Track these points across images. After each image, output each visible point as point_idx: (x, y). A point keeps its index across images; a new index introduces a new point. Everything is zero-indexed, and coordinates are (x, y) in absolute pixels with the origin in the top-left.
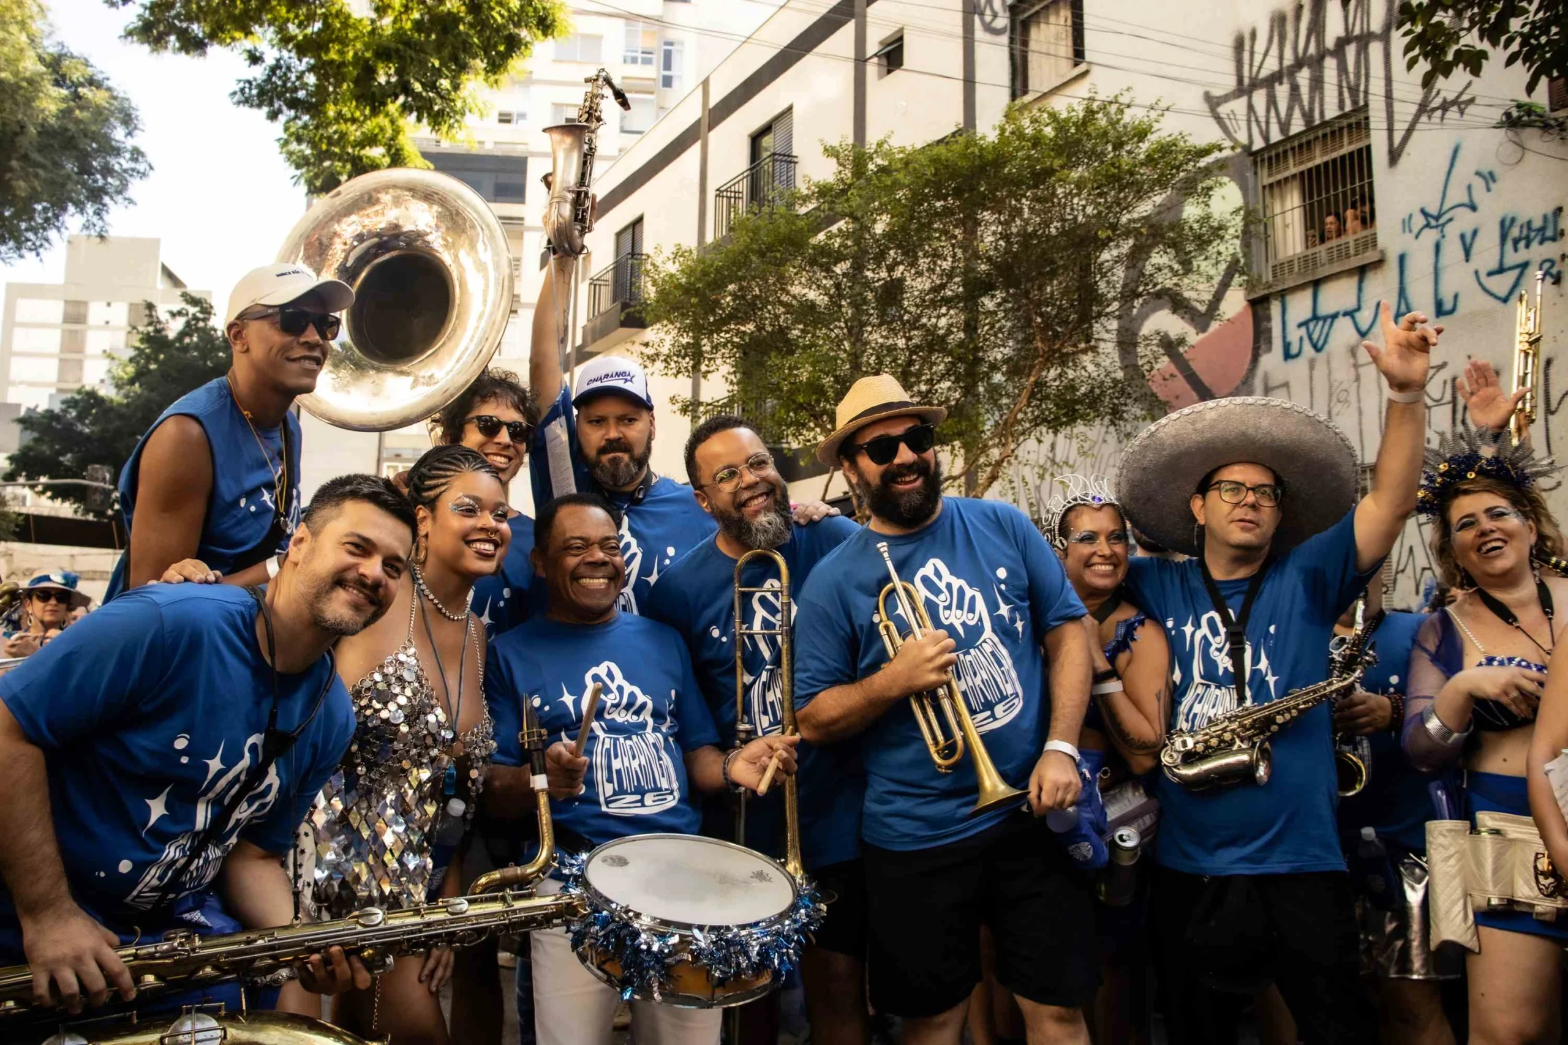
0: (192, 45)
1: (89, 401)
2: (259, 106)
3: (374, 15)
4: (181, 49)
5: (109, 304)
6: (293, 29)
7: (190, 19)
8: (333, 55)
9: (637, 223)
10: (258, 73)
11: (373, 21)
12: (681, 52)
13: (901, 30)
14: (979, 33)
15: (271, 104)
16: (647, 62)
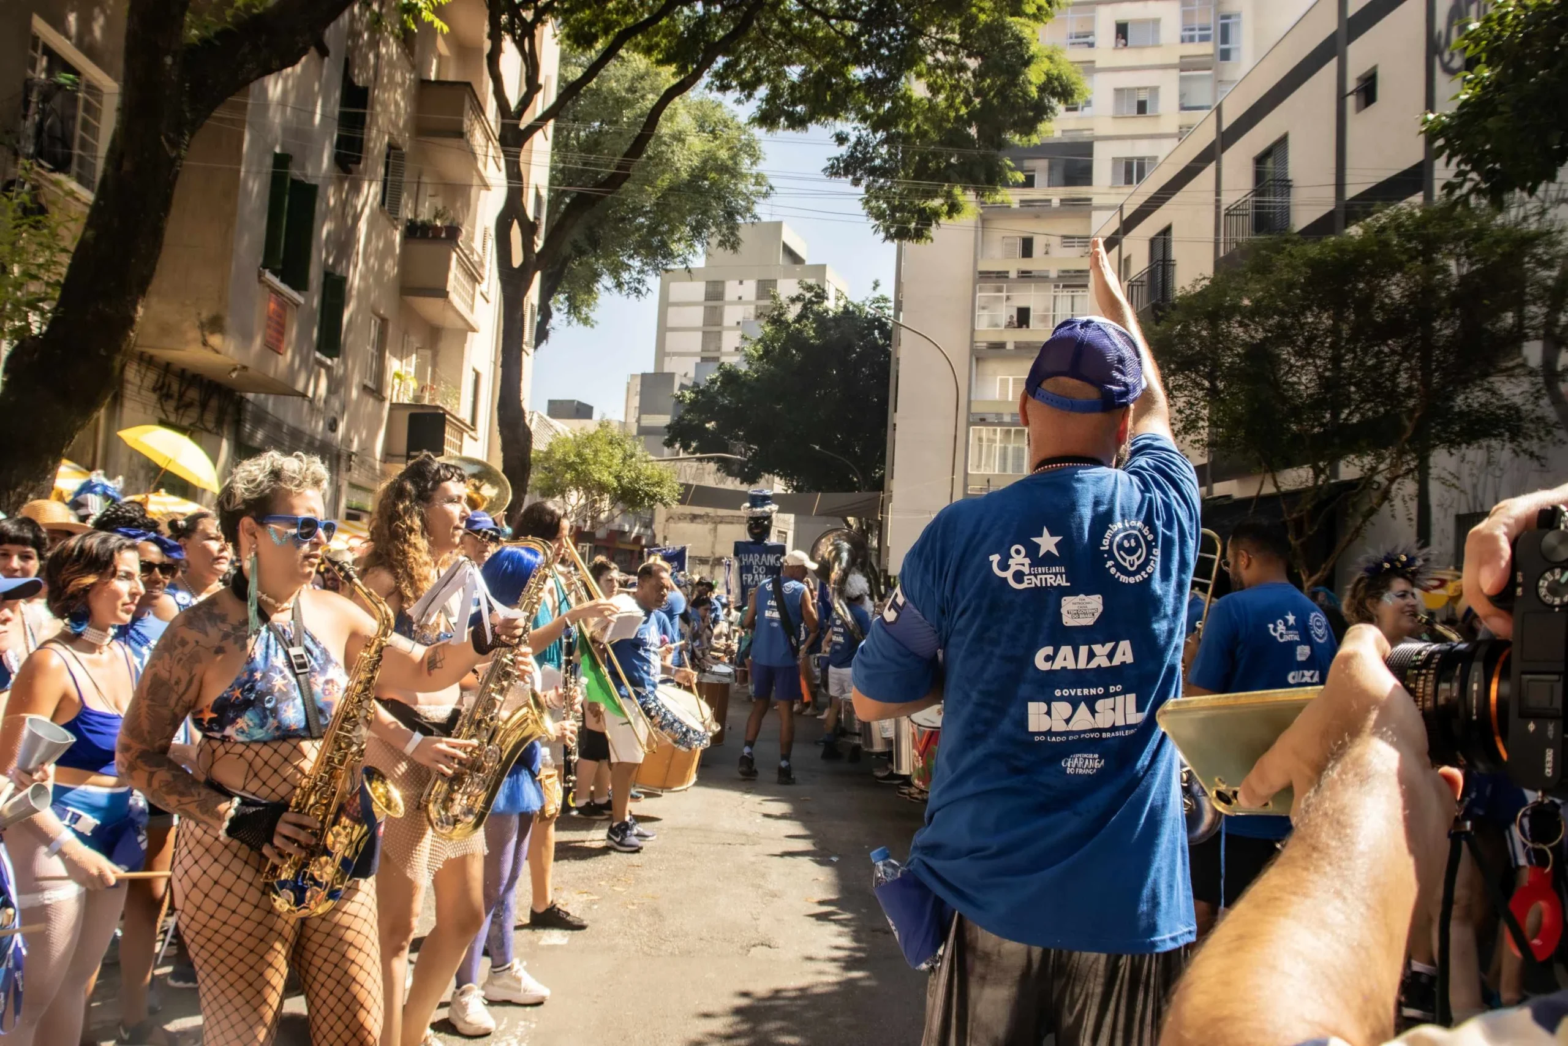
0: (797, 122)
1: (730, 377)
2: (846, 175)
3: (929, 95)
4: (789, 127)
5: (741, 283)
6: (869, 109)
7: (794, 104)
8: (901, 128)
9: (1167, 230)
10: (844, 150)
11: (930, 100)
12: (1238, 24)
13: (1375, 68)
14: (1440, 76)
15: (854, 174)
16: (1204, 39)
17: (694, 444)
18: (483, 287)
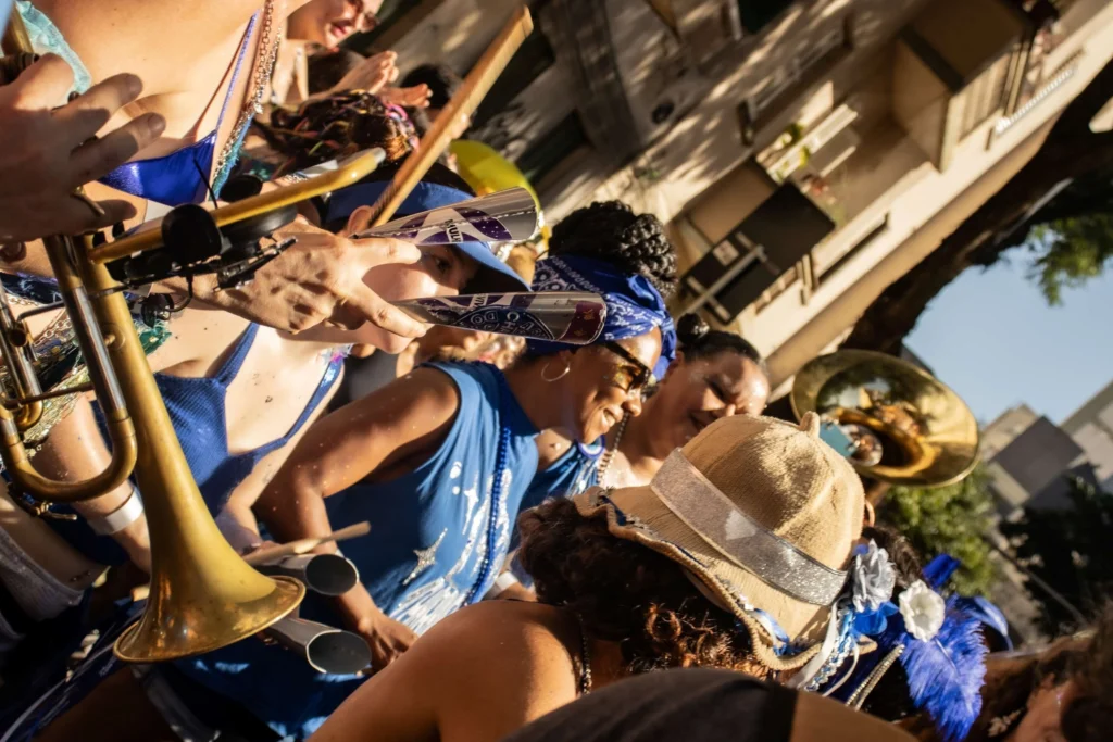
17: (1036, 560)
18: (1000, 122)
